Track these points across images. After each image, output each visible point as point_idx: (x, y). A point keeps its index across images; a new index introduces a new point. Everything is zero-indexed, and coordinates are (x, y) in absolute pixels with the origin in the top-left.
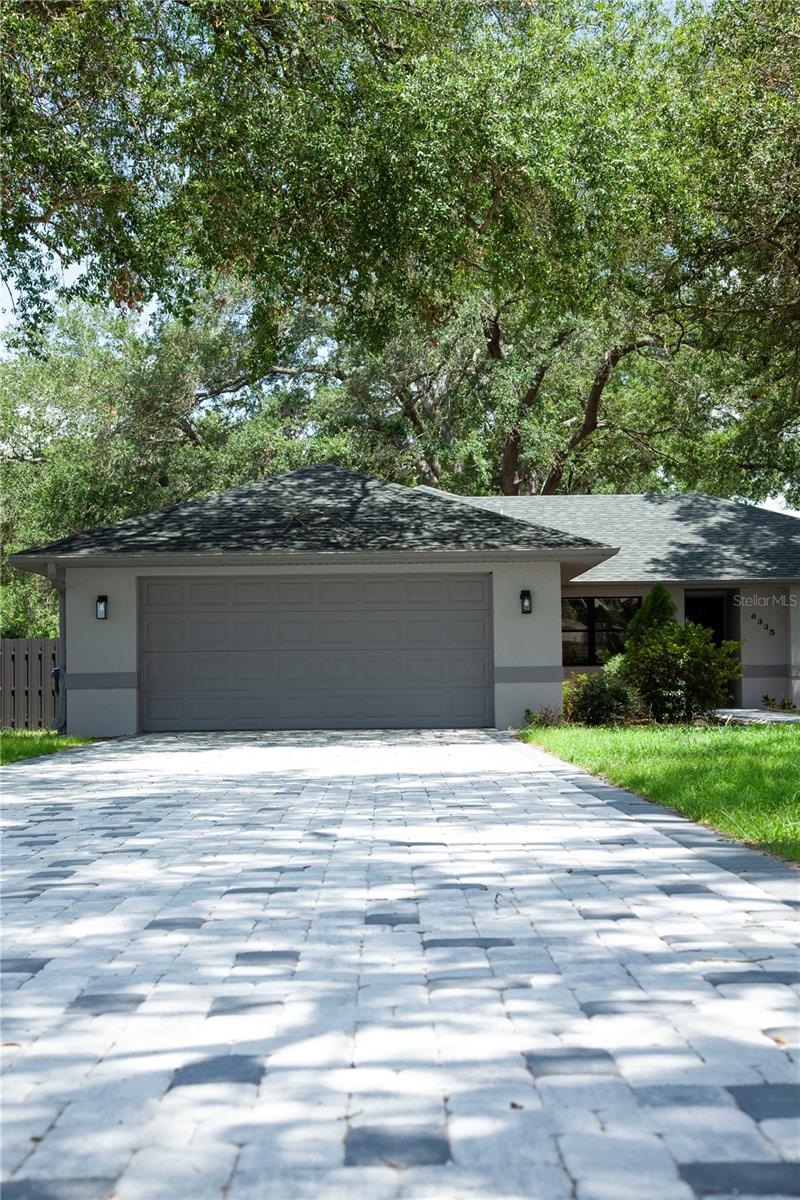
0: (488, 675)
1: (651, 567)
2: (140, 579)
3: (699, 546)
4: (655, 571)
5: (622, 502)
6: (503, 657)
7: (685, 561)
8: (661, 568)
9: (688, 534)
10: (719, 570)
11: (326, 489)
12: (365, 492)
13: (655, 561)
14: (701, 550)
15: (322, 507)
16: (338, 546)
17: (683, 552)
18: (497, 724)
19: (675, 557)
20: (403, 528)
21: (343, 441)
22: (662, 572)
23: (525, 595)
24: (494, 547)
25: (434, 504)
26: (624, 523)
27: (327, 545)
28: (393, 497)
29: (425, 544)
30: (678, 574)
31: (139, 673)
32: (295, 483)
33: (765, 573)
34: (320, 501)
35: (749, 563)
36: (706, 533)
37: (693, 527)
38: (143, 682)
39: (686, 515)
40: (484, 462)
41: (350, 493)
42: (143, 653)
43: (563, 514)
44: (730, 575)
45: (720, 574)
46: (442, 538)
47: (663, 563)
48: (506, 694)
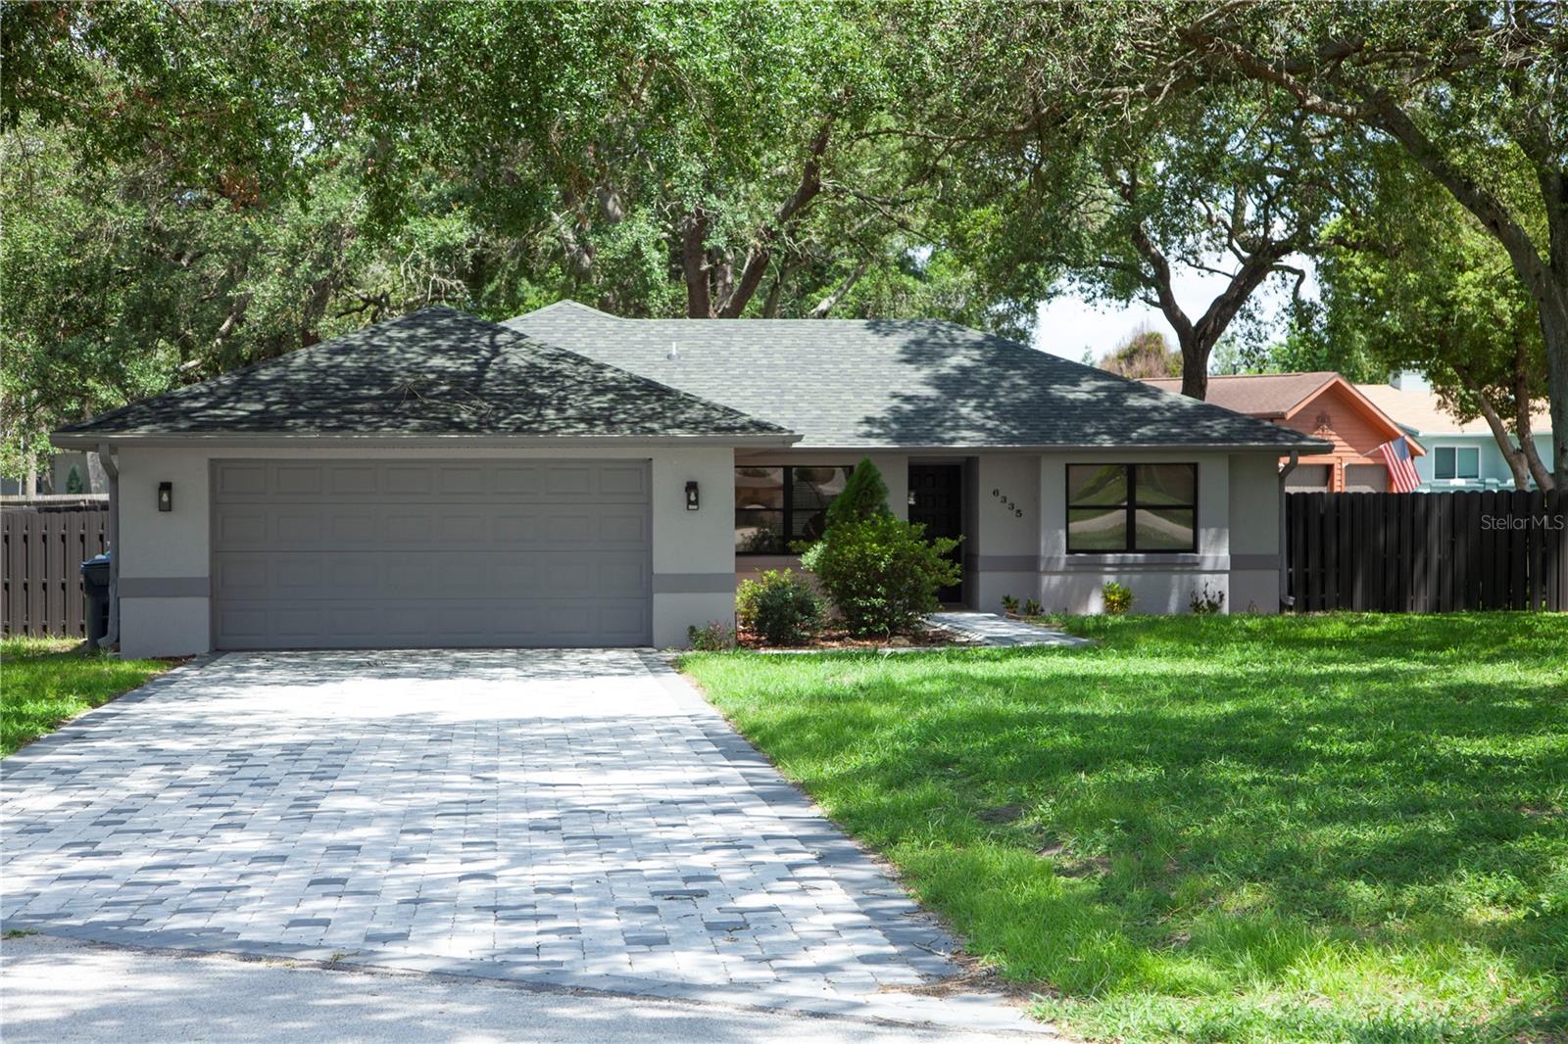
0: (646, 584)
1: (865, 428)
2: (213, 462)
3: (928, 399)
4: (869, 435)
5: (836, 330)
6: (664, 561)
7: (912, 419)
8: (876, 431)
9: (915, 381)
10: (952, 434)
11: (444, 344)
12: (495, 349)
13: (869, 421)
14: (930, 405)
15: (442, 373)
16: (462, 427)
17: (907, 407)
18: (655, 643)
19: (897, 415)
20: (543, 402)
21: (458, 225)
22: (878, 436)
23: (692, 487)
24: (652, 431)
25: (581, 369)
26: (836, 363)
27: (450, 425)
28: (530, 358)
29: (568, 426)
30: (898, 438)
31: (211, 577)
32: (404, 335)
33: (1012, 439)
34: (437, 361)
35: (990, 424)
36: (941, 382)
37: (926, 371)
38: (217, 588)
39: (916, 354)
40: (656, 255)
41: (475, 351)
42: (215, 552)
43: (756, 348)
44: (967, 440)
45: (953, 440)
46: (589, 419)
47: (882, 424)
48: (668, 609)
